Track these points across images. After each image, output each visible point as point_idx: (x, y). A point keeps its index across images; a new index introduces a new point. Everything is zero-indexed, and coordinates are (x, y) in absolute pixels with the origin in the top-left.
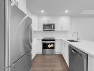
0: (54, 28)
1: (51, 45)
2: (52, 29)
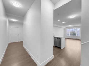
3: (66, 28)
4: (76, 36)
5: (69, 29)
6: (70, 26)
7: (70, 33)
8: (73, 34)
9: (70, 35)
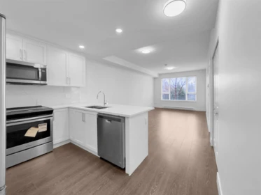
0: (44, 78)
1: (37, 127)
2: (38, 80)
3: (160, 75)
4: (187, 99)
5: (167, 80)
6: (170, 68)
7: (169, 93)
8: (179, 95)
9: (169, 99)
